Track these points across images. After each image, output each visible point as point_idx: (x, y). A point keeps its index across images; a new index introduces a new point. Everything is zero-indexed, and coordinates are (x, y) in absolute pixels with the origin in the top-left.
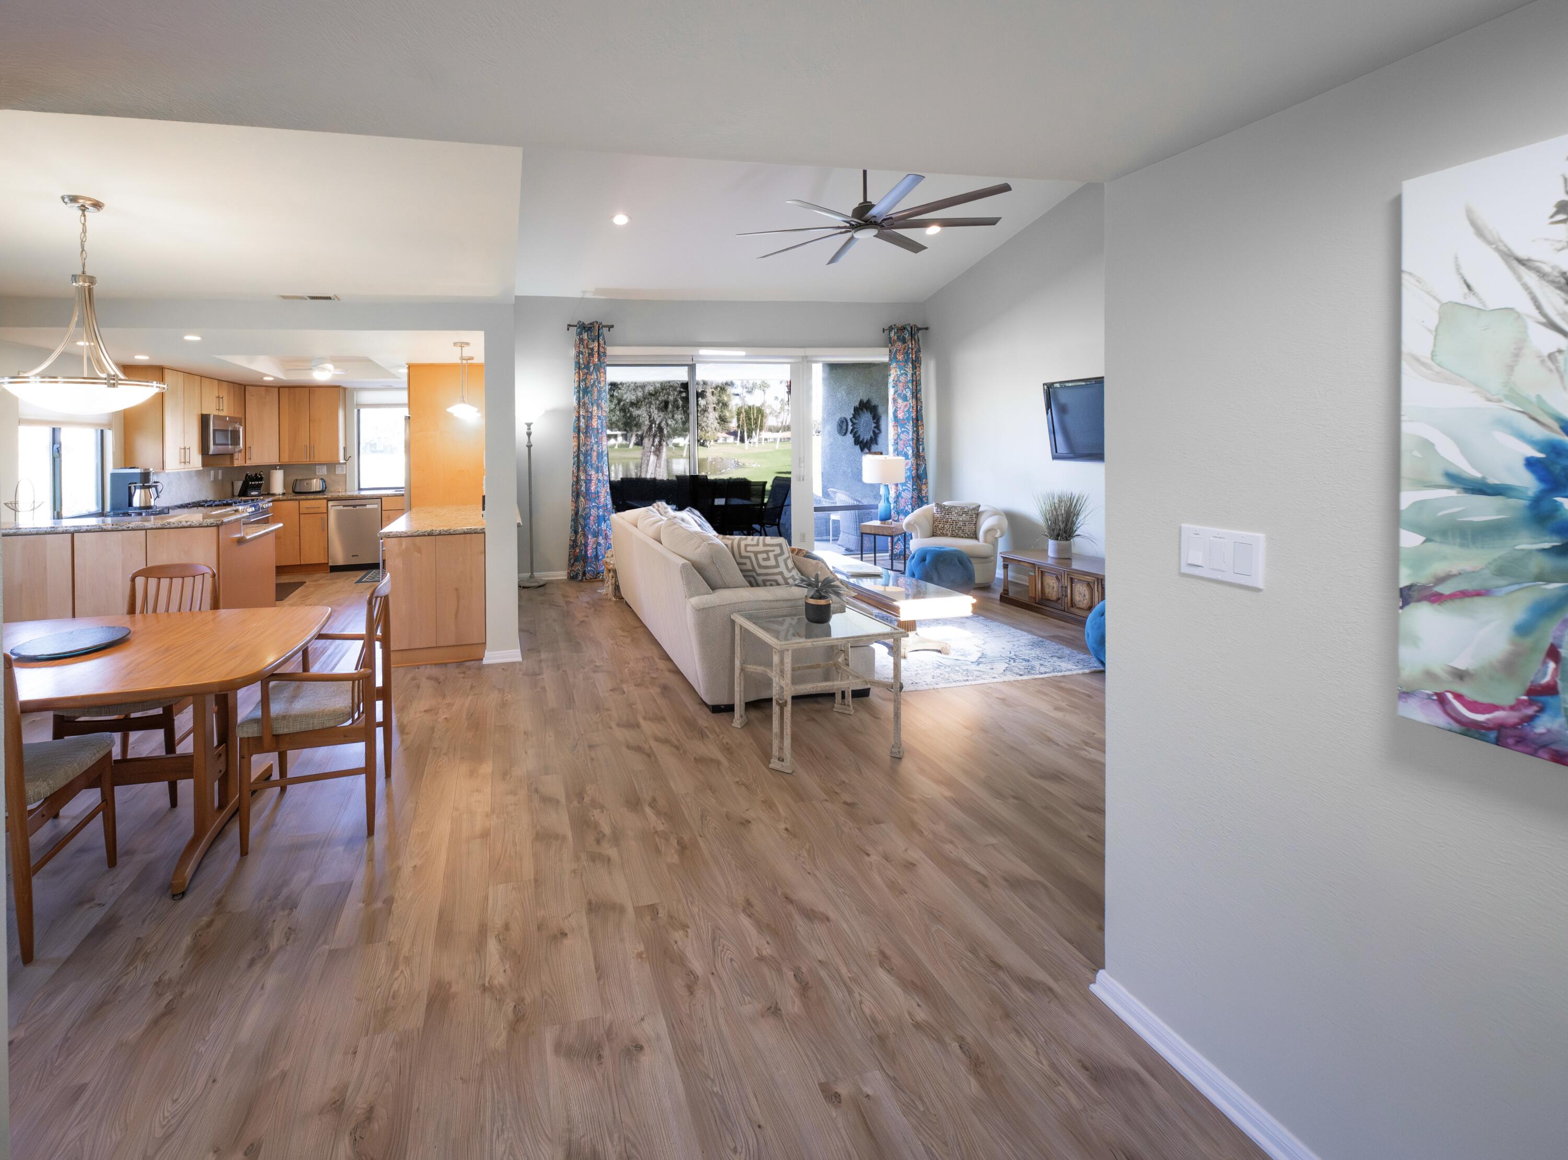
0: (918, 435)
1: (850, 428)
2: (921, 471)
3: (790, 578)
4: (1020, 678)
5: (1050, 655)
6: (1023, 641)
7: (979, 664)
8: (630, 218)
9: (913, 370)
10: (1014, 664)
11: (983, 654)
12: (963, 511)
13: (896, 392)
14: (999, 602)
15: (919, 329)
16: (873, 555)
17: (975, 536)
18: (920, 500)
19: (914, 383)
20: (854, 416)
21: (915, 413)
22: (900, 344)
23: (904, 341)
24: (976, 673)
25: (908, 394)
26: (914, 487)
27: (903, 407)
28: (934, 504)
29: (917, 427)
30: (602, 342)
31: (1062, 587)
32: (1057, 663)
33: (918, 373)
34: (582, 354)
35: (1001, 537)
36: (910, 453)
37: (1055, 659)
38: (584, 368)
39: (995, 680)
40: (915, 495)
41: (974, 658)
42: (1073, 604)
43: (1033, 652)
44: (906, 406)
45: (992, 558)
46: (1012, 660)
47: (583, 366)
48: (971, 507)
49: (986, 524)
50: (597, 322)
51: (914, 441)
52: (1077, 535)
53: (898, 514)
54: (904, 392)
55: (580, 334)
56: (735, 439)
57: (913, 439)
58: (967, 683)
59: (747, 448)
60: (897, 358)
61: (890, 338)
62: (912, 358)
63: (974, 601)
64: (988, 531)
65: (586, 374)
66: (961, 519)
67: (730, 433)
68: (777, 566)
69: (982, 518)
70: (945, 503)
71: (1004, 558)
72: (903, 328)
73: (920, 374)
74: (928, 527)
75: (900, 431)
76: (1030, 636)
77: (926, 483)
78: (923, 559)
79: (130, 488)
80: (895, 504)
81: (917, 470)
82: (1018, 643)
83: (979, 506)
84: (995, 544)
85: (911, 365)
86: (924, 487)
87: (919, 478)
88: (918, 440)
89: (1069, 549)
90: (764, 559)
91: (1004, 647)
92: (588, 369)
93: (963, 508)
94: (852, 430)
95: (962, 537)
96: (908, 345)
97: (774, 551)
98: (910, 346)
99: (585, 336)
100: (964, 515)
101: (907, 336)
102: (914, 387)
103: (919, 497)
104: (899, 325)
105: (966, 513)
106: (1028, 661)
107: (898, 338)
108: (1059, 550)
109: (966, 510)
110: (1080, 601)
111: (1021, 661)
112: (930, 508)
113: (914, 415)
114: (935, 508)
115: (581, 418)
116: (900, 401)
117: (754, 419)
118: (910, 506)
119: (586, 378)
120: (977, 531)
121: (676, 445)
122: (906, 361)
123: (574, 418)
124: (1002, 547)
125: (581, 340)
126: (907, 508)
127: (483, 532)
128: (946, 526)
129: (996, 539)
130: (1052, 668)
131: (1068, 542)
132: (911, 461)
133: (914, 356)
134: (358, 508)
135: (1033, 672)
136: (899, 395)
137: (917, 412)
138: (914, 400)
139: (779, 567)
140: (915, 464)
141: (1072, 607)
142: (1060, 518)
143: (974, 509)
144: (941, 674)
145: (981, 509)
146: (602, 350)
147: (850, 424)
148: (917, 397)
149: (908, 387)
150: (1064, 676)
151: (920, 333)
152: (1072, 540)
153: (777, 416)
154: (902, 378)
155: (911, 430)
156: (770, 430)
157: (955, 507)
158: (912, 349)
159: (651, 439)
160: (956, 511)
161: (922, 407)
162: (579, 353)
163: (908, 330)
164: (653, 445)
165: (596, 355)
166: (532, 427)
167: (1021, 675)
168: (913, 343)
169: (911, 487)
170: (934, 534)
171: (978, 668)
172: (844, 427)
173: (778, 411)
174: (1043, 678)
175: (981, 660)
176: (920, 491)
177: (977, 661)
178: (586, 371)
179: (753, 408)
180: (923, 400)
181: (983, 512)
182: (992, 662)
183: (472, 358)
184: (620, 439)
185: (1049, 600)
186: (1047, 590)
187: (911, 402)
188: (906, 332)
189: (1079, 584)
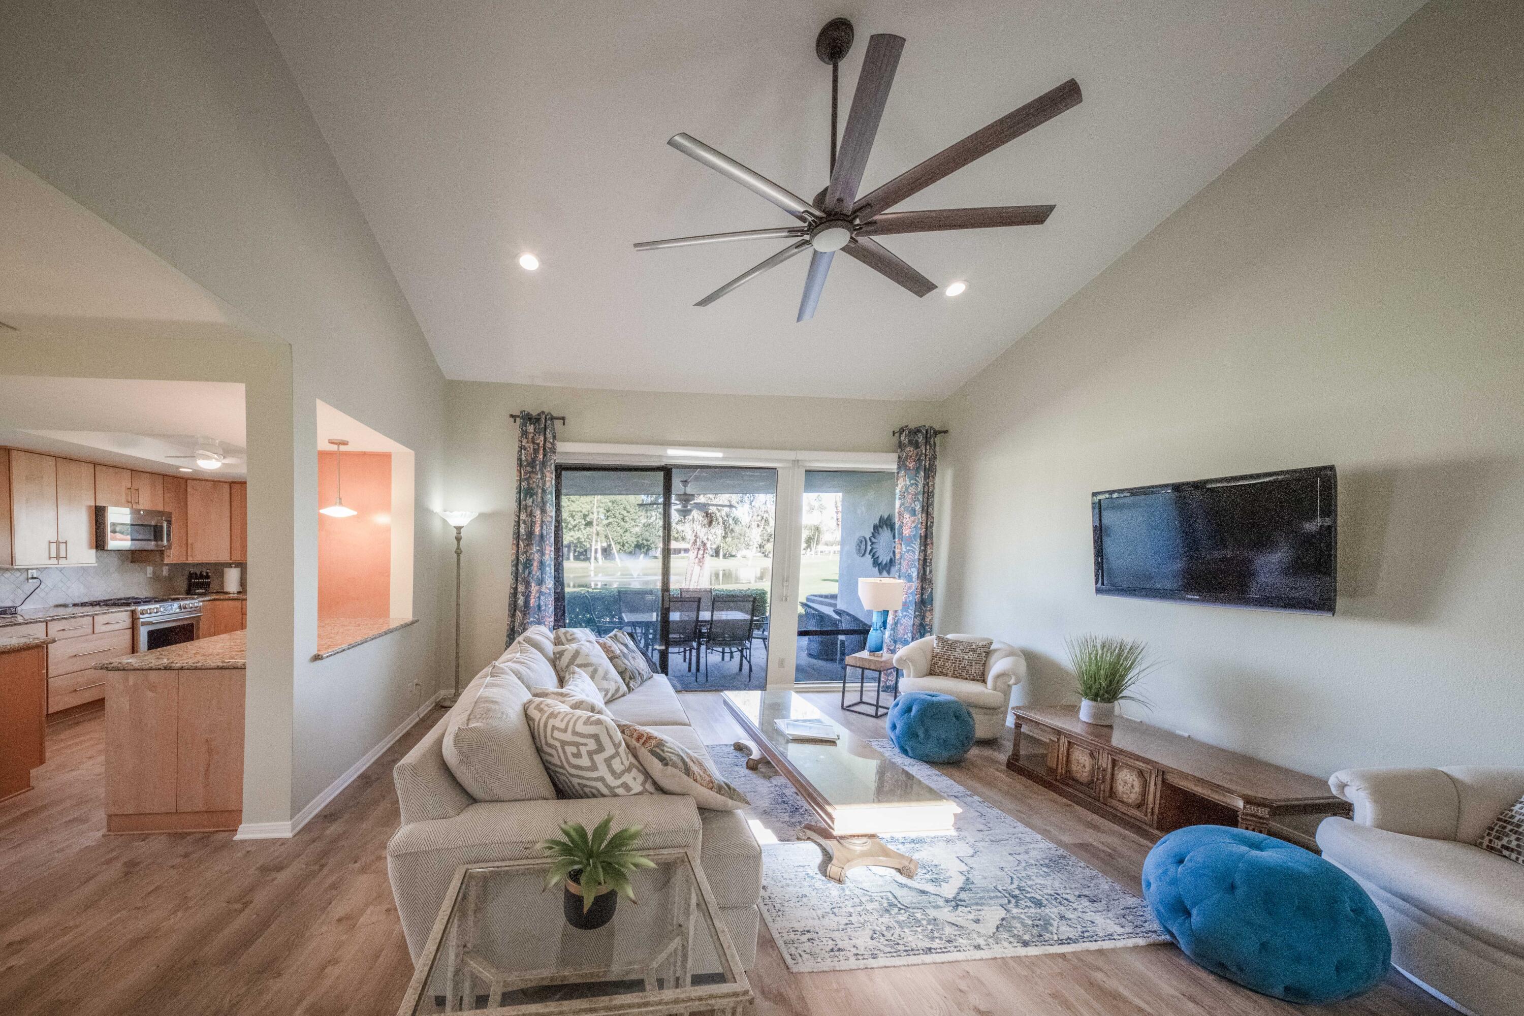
0: (925, 555)
1: (869, 548)
2: (926, 596)
3: (618, 787)
4: (1022, 951)
5: (1077, 893)
6: (1034, 854)
7: (957, 905)
8: (542, 261)
9: (925, 479)
10: (1015, 911)
11: (968, 879)
12: (970, 647)
13: (902, 504)
14: (1004, 768)
15: (936, 433)
16: (860, 685)
17: (982, 679)
18: (922, 629)
19: (926, 495)
20: (873, 536)
21: (924, 530)
22: (912, 449)
23: (917, 446)
24: (948, 930)
25: (917, 508)
26: (917, 613)
27: (910, 522)
28: (934, 637)
29: (926, 545)
30: (549, 435)
31: (1099, 768)
32: (1089, 916)
33: (930, 483)
34: (525, 449)
35: (1015, 684)
36: (915, 575)
37: (1085, 902)
38: (526, 466)
39: (979, 954)
40: (918, 621)
41: (949, 890)
42: (1112, 793)
43: (1048, 882)
44: (913, 522)
45: (1002, 709)
46: (1013, 901)
47: (525, 463)
48: (981, 644)
49: (998, 666)
50: (543, 412)
51: (921, 562)
52: (1122, 697)
53: (895, 642)
54: (913, 505)
55: (523, 425)
57: (919, 559)
58: (928, 958)
60: (906, 466)
61: (900, 442)
62: (925, 466)
63: (959, 810)
64: (999, 676)
65: (530, 472)
66: (966, 657)
68: (594, 767)
69: (993, 658)
70: (949, 636)
71: (1018, 717)
72: (917, 431)
73: (933, 485)
74: (924, 665)
75: (904, 549)
76: (1045, 844)
77: (931, 610)
78: (908, 710)
80: (892, 632)
81: (922, 594)
82: (1026, 856)
83: (991, 643)
84: (1007, 693)
85: (923, 474)
86: (928, 614)
87: (923, 603)
88: (925, 560)
89: (1111, 712)
90: (574, 755)
91: (1003, 865)
92: (533, 467)
93: (970, 644)
94: (871, 551)
95: (967, 679)
96: (922, 451)
97: (585, 745)
98: (924, 451)
99: (531, 429)
100: (971, 653)
101: (921, 439)
102: (925, 500)
103: (921, 625)
104: (912, 426)
105: (973, 650)
106: (1039, 904)
107: (910, 442)
108: (1096, 714)
109: (974, 647)
110: (1123, 793)
111: (1029, 904)
112: (930, 640)
113: (922, 532)
114: (936, 642)
115: (521, 522)
116: (907, 515)
118: (910, 635)
119: (530, 476)
120: (986, 673)
122: (917, 470)
123: (513, 523)
124: (1016, 698)
125: (524, 434)
126: (906, 636)
127: (243, 668)
128: (947, 664)
129: (1009, 686)
130: (1080, 929)
131: (1110, 705)
132: (915, 584)
133: (927, 464)
135: (1047, 936)
136: (907, 509)
137: (927, 529)
138: (924, 515)
139: (597, 769)
140: (919, 587)
141: (1110, 797)
142: (1102, 672)
143: (984, 646)
144: (888, 928)
145: (992, 647)
146: (549, 445)
147: (869, 543)
148: (927, 512)
149: (918, 500)
150: (1100, 952)
151: (938, 439)
152: (1116, 702)
154: (912, 490)
155: (918, 549)
156: (827, 544)
157: (961, 642)
158: (926, 455)
159: (696, 552)
160: (962, 647)
161: (932, 523)
162: (521, 448)
163: (923, 433)
165: (541, 451)
166: (462, 531)
167: (1026, 944)
168: (928, 447)
169: (913, 613)
170: (931, 673)
171: (952, 917)
172: (863, 547)
174: (1063, 956)
175: (963, 895)
176: (923, 617)
177: (955, 898)
178: (529, 469)
180: (935, 515)
181: (995, 650)
182: (979, 903)
183: (345, 443)
185: (1077, 781)
186: (1074, 768)
187: (920, 517)
188: (920, 435)
189: (1125, 770)
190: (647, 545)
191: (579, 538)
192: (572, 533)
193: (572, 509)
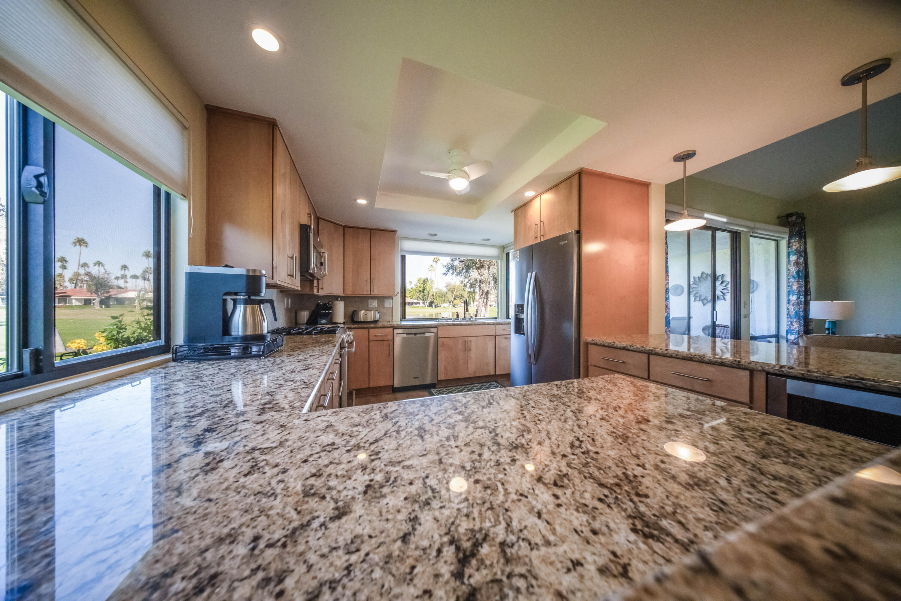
21: (805, 273)
79: (225, 301)
85: (804, 241)
134: (418, 336)
149: (802, 256)
155: (804, 285)
184: (421, 304)
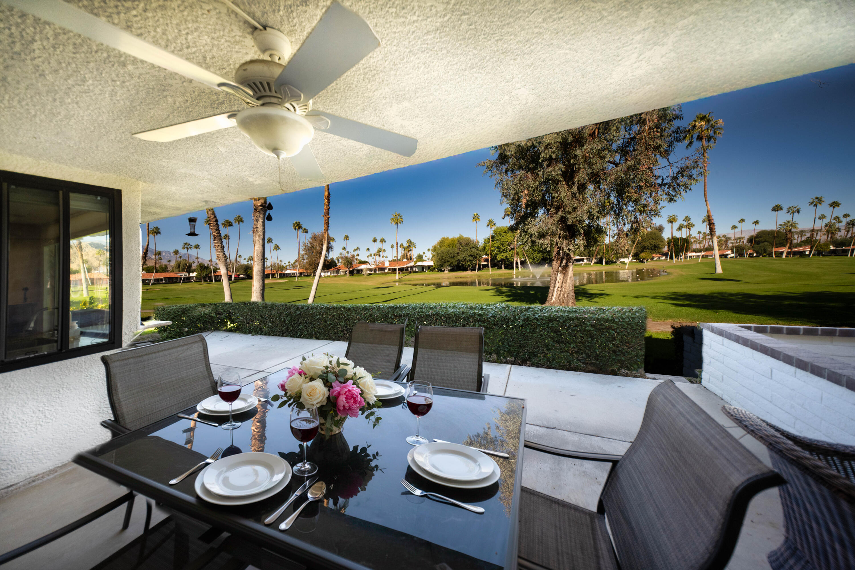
56: (667, 257)
59: (675, 262)
67: (663, 254)
117: (681, 245)
121: (623, 263)
153: (699, 243)
156: (694, 251)
164: (560, 266)
173: (701, 240)
179: (681, 240)
190: (550, 258)
191: (506, 256)
192: (503, 254)
193: (502, 240)
